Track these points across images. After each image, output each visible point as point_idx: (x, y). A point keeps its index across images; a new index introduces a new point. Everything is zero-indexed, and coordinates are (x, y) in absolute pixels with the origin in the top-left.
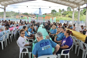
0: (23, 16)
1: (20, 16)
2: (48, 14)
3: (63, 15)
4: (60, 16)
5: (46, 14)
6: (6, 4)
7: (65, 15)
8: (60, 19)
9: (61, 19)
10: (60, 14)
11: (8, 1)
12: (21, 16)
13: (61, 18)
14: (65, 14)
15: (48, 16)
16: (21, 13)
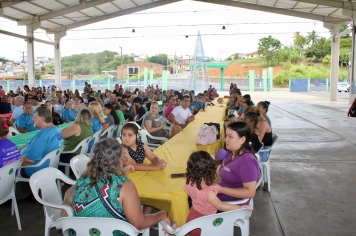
0: (136, 69)
1: (128, 70)
2: (248, 55)
3: (309, 55)
4: (295, 61)
5: (237, 57)
6: (62, 25)
7: (318, 56)
8: (293, 74)
9: (299, 75)
10: (296, 54)
11: (67, 15)
12: (131, 70)
13: (298, 71)
14: (319, 51)
15: (243, 65)
16: (144, 57)
